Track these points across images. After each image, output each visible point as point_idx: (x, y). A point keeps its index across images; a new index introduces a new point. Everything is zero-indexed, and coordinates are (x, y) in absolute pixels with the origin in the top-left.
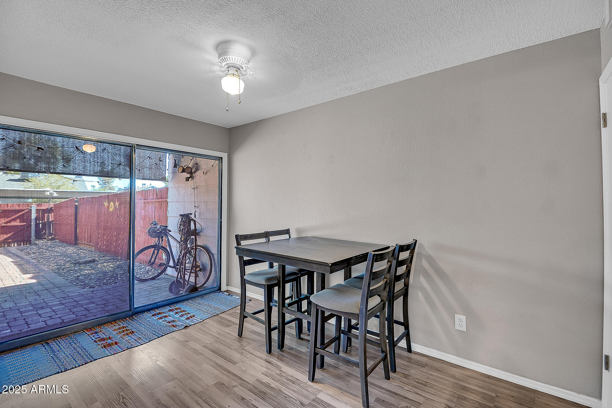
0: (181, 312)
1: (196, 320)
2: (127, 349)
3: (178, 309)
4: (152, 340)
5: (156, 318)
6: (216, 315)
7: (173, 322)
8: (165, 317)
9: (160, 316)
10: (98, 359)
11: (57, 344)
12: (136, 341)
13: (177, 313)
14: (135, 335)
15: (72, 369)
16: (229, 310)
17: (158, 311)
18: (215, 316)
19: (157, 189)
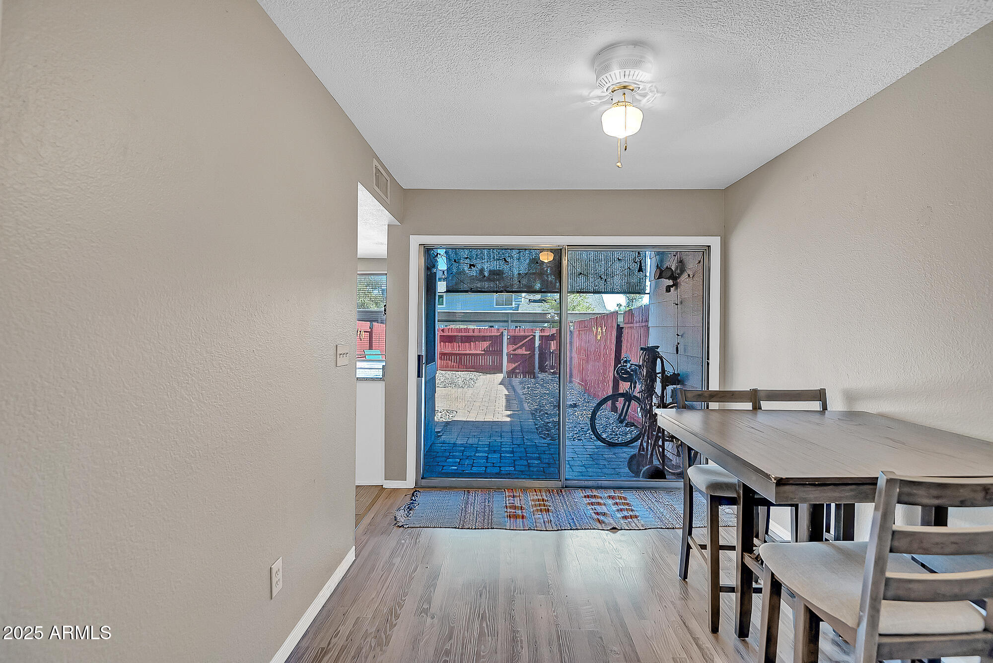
0: (624, 504)
1: (636, 525)
2: (529, 530)
3: (621, 499)
4: (561, 530)
5: (587, 500)
6: (671, 528)
7: (604, 515)
8: (599, 504)
9: (593, 500)
10: (496, 528)
11: (475, 496)
12: (544, 522)
13: (616, 504)
14: (549, 515)
15: (468, 528)
16: (699, 527)
17: (595, 493)
18: (668, 528)
19: (643, 307)
